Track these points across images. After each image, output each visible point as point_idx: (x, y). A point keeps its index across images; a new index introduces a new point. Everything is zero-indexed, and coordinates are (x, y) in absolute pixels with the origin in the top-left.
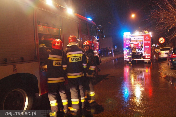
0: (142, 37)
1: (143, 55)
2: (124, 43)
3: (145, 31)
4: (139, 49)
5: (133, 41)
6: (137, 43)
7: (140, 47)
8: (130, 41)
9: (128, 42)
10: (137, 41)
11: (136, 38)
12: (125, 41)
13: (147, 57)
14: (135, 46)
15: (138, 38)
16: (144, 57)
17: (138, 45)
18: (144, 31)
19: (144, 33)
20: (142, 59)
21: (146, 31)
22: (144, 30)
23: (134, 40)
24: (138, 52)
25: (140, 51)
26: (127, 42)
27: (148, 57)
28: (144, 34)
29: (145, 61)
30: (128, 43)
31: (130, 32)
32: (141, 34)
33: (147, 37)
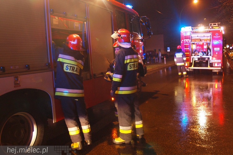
0: (209, 34)
1: (211, 62)
2: (182, 42)
3: (214, 25)
4: (205, 52)
5: (195, 40)
6: (201, 43)
7: (205, 49)
8: (190, 41)
9: (188, 41)
10: (201, 40)
11: (199, 35)
12: (183, 40)
13: (216, 65)
14: (198, 47)
15: (203, 35)
16: (211, 65)
17: (202, 46)
18: (212, 24)
19: (212, 27)
20: (209, 68)
21: (216, 24)
22: (213, 24)
23: (197, 39)
24: (204, 57)
25: (206, 55)
26: (186, 42)
27: (218, 64)
28: (212, 30)
29: (213, 71)
30: (188, 43)
31: (190, 27)
32: (207, 30)
33: (217, 34)
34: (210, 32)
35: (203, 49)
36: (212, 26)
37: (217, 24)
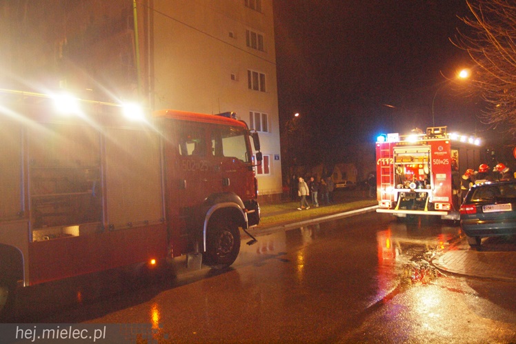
0: (428, 148)
1: (430, 201)
2: (378, 164)
3: (435, 130)
5: (402, 159)
6: (413, 165)
8: (393, 160)
9: (389, 161)
10: (412, 159)
11: (409, 150)
12: (380, 160)
13: (441, 207)
14: (409, 173)
15: (415, 149)
16: (432, 206)
17: (416, 170)
18: (431, 130)
19: (433, 135)
20: (426, 212)
21: (438, 130)
22: (433, 129)
23: (406, 158)
24: (417, 191)
26: (386, 162)
27: (443, 205)
28: (433, 139)
29: (442, 218)
30: (388, 165)
31: (397, 135)
32: (426, 140)
33: (441, 148)
34: (427, 143)
35: (417, 175)
36: (432, 132)
37: (440, 128)
